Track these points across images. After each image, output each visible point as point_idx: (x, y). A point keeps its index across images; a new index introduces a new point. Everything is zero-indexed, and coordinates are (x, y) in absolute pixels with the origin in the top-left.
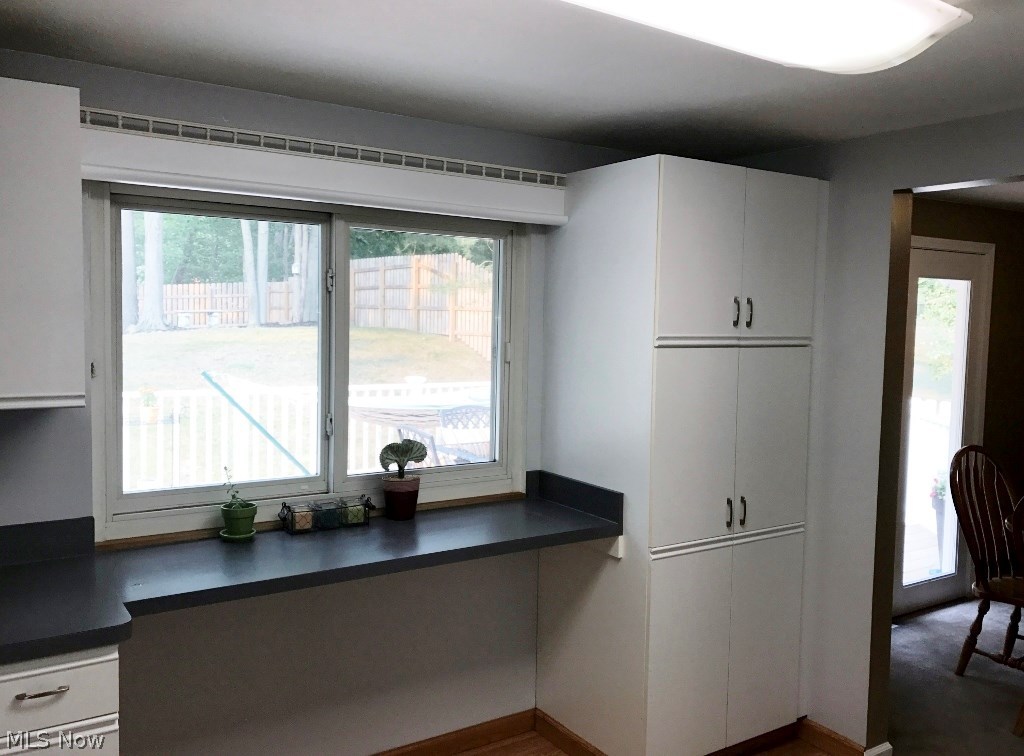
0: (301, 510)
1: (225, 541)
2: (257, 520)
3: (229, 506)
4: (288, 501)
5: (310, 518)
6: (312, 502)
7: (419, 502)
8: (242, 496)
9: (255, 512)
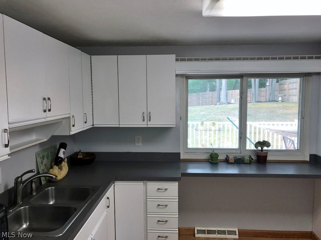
0: (231, 157)
1: (211, 163)
2: (219, 158)
3: (212, 154)
4: (228, 154)
5: (233, 160)
6: (235, 156)
7: (267, 159)
8: (215, 152)
9: (218, 156)
